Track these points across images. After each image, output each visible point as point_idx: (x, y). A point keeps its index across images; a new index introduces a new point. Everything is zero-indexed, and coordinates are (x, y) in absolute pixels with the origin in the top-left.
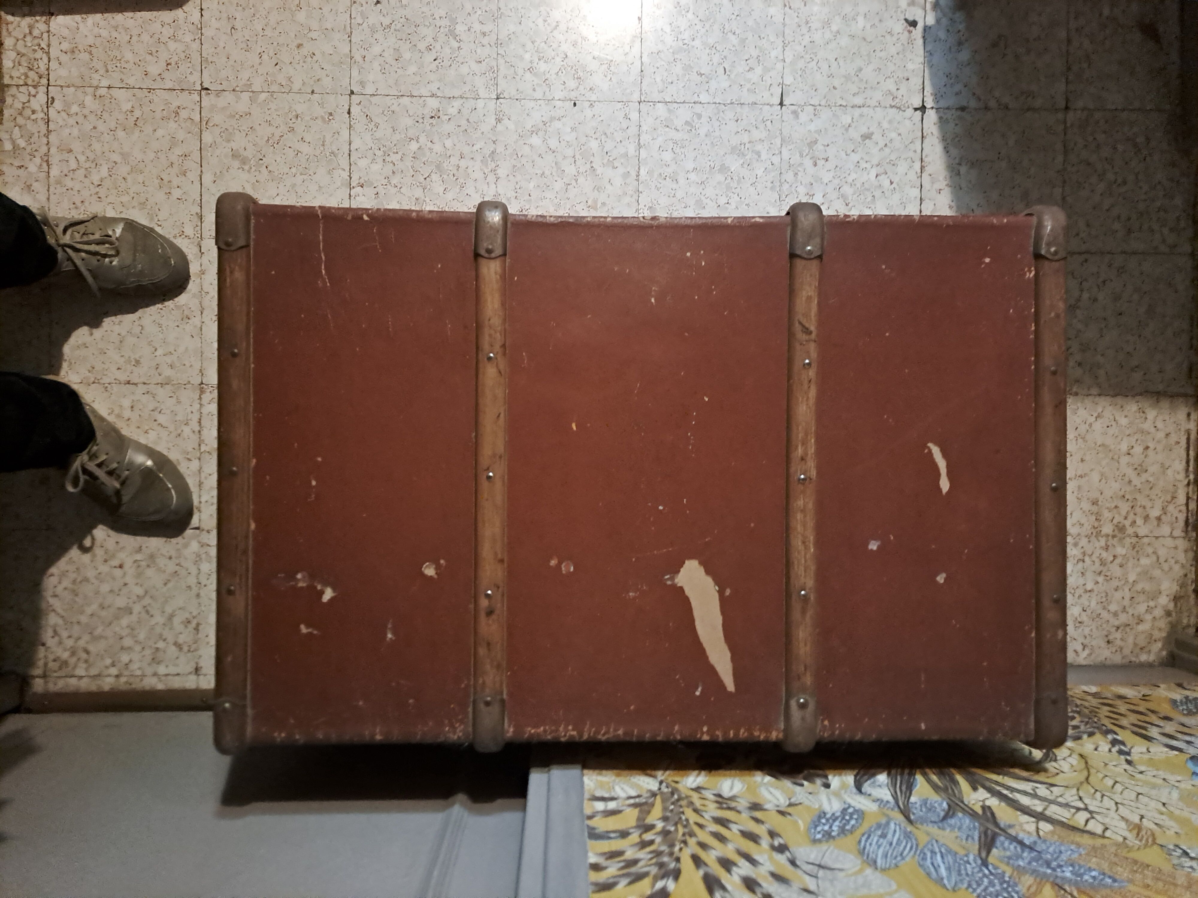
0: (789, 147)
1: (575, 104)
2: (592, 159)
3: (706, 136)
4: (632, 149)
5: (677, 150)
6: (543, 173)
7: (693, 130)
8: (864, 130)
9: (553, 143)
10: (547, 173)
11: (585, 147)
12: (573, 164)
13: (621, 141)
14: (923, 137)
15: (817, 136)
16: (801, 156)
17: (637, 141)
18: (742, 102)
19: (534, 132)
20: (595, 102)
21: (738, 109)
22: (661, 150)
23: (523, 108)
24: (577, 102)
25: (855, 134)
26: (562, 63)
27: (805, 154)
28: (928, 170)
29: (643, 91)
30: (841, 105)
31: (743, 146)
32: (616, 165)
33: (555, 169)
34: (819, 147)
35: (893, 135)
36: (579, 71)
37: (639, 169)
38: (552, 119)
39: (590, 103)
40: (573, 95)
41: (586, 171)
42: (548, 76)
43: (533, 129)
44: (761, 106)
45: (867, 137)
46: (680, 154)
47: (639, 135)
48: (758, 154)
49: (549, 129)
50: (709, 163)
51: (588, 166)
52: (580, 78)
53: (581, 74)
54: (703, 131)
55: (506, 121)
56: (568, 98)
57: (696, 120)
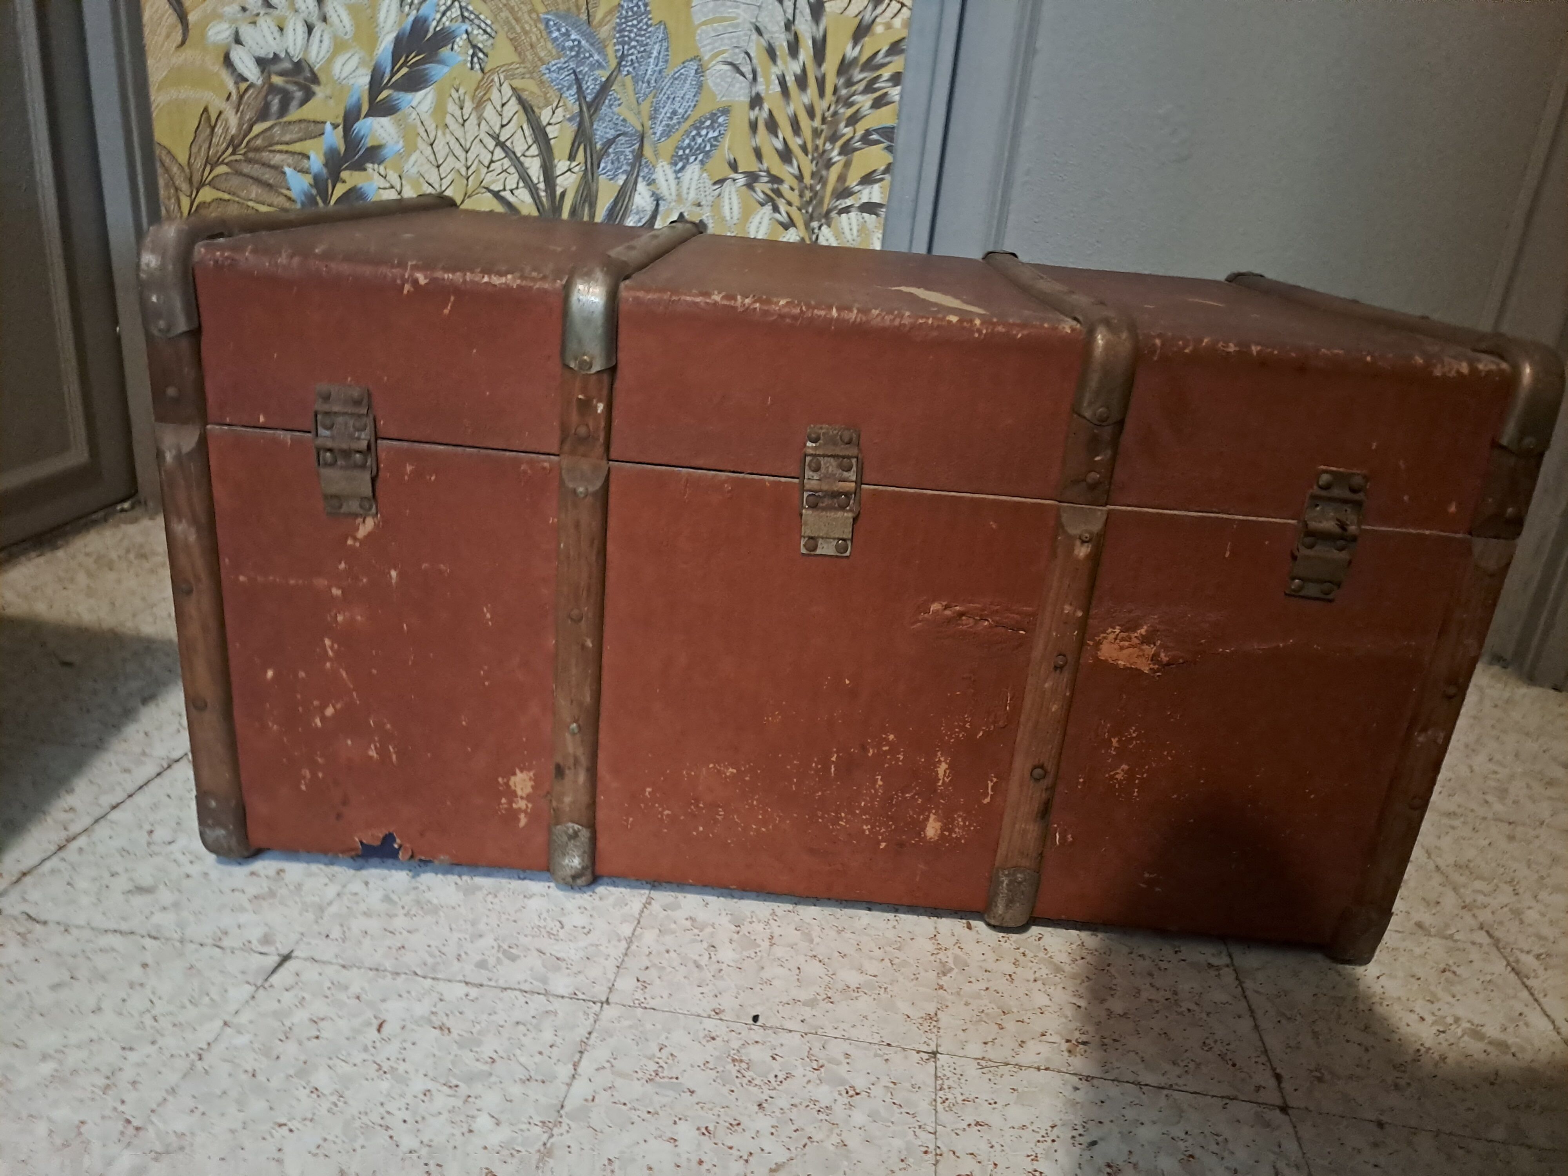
0: (317, 899)
1: (756, 1018)
2: (735, 936)
3: (481, 936)
4: (649, 937)
5: (553, 925)
6: (839, 932)
7: (506, 947)
8: (138, 900)
9: (814, 969)
10: (833, 933)
11: (746, 954)
12: (776, 935)
13: (668, 952)
14: (24, 874)
15: (247, 905)
16: (299, 887)
17: (634, 947)
18: (371, 973)
19: (853, 992)
20: (709, 1017)
21: (388, 965)
22: (586, 931)
23: (875, 1029)
24: (751, 1022)
25: (165, 896)
26: (773, 1093)
27: (292, 887)
28: (64, 835)
29: (592, 1020)
30: (155, 938)
31: (413, 912)
32: (688, 924)
33: (814, 934)
34: (252, 891)
35: (82, 884)
36: (735, 1073)
37: (642, 911)
38: (811, 1003)
39: (722, 1016)
40: (757, 1033)
41: (751, 923)
42: (814, 1075)
43: (856, 994)
44: (334, 961)
45: (141, 890)
46: (549, 920)
47: (626, 954)
48: (387, 899)
49: (820, 991)
50: (496, 901)
51: (744, 930)
52: (734, 1060)
53: (732, 1069)
54: (488, 941)
55: (916, 1014)
56: (770, 1032)
57: (492, 961)
